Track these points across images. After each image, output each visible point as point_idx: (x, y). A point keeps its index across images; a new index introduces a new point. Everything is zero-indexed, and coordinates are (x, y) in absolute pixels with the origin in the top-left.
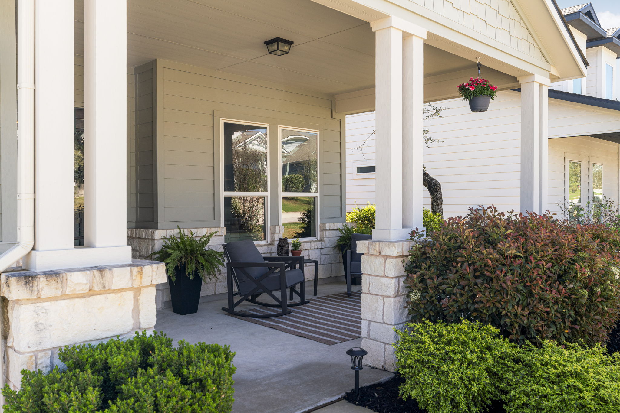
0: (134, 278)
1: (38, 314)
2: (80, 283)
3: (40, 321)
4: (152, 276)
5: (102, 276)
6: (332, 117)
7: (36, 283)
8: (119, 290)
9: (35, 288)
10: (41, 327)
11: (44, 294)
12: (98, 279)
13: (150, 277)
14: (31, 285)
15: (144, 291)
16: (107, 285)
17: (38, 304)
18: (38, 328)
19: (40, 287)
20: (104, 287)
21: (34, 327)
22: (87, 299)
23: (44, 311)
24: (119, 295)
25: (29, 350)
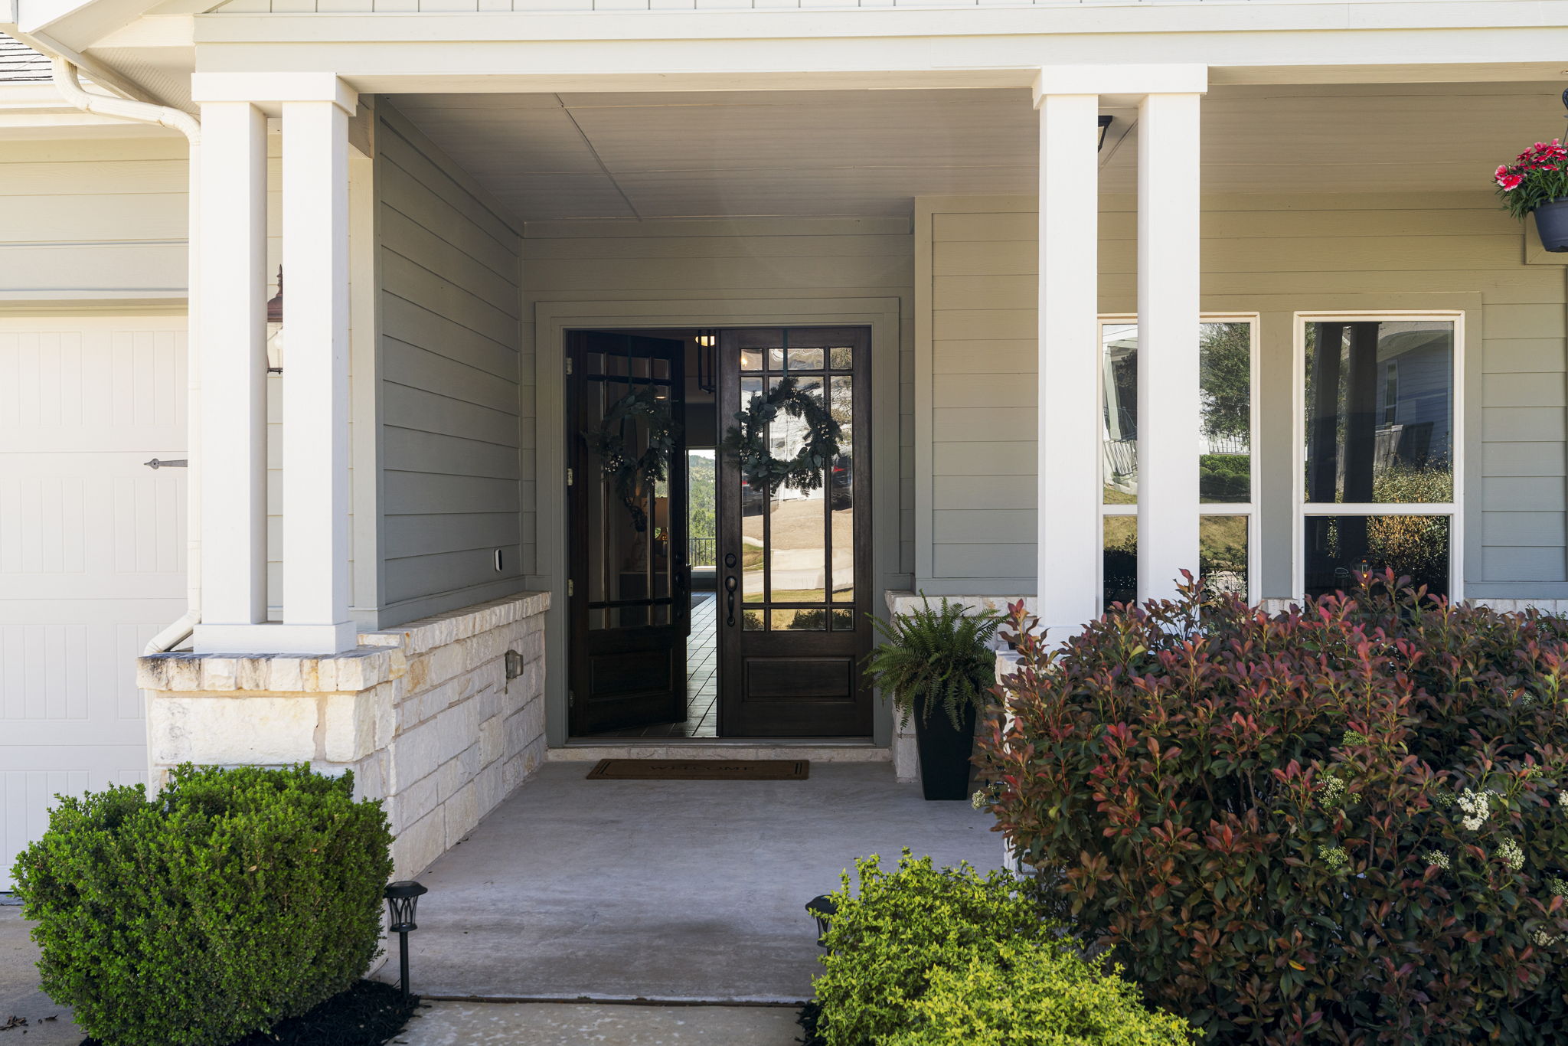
0: (305, 677)
1: (173, 714)
2: (219, 676)
3: (177, 725)
4: (338, 677)
5: (255, 669)
6: (1524, 262)
7: (165, 669)
8: (293, 693)
9: (164, 676)
10: (178, 732)
11: (176, 685)
12: (248, 672)
13: (334, 679)
14: (159, 670)
15: (333, 699)
16: (261, 684)
17: (175, 700)
18: (174, 734)
19: (170, 674)
20: (257, 686)
21: (168, 730)
22: (243, 701)
23: (181, 710)
24: (292, 701)
25: (162, 762)
